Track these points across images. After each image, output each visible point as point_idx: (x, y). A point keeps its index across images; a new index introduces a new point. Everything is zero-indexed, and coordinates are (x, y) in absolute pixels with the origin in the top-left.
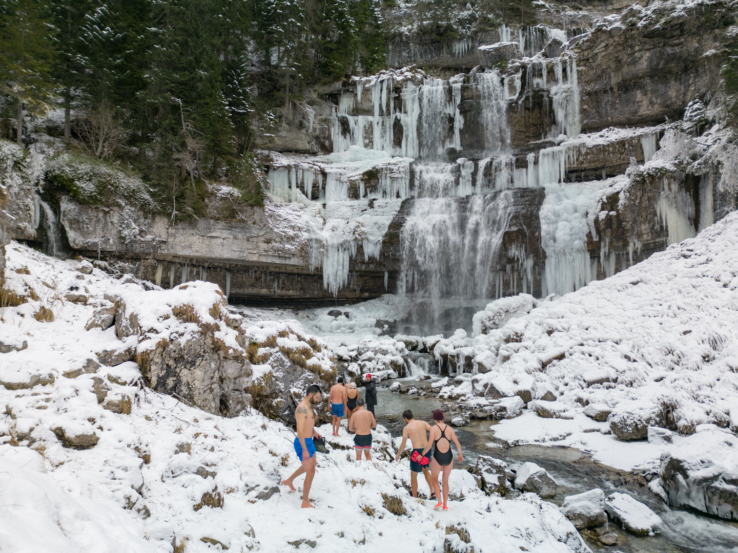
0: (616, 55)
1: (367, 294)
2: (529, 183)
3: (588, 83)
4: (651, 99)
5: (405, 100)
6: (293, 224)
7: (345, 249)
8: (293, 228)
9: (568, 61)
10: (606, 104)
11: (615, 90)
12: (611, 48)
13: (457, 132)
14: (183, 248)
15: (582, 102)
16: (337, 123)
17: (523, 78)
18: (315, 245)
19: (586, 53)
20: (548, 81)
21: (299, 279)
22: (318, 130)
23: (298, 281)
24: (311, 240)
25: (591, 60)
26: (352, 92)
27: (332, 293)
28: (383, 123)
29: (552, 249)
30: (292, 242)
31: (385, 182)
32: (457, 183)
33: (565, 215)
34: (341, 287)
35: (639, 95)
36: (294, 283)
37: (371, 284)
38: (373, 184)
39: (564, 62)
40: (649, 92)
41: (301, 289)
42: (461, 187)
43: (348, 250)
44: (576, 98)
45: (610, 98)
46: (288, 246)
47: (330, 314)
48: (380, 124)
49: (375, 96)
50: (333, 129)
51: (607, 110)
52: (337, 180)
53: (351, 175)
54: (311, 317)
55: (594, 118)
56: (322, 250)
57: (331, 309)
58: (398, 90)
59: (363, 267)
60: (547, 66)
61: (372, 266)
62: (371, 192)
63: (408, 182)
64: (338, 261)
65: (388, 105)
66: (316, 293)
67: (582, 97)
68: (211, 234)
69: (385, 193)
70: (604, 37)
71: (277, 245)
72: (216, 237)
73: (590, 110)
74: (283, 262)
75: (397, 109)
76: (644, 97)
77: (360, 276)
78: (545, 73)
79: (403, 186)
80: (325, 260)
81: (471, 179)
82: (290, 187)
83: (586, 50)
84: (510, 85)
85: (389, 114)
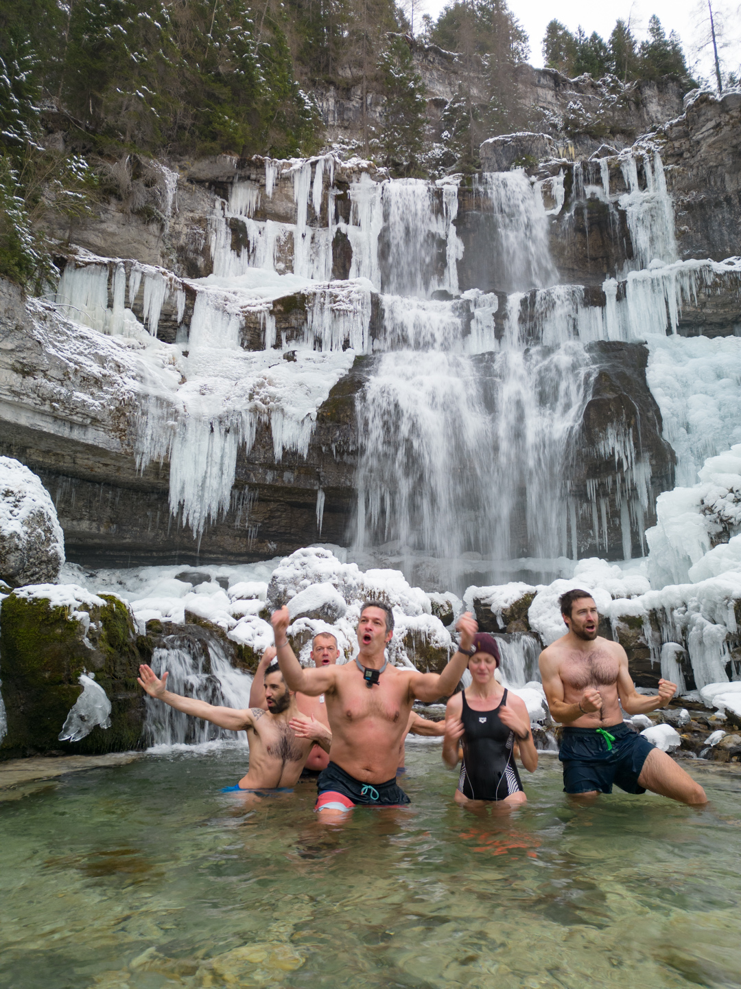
0: (735, 142)
1: (272, 546)
2: (610, 332)
3: (686, 190)
5: (356, 202)
6: (101, 353)
7: (227, 431)
8: (102, 360)
9: (646, 156)
10: (720, 225)
11: (736, 201)
12: (726, 129)
13: (452, 263)
15: (677, 219)
16: (223, 228)
17: (567, 183)
18: (154, 410)
19: (677, 144)
20: (612, 191)
21: (110, 495)
22: (183, 237)
23: (105, 501)
24: (146, 396)
25: (686, 155)
26: (257, 181)
27: (188, 529)
28: (313, 238)
29: (685, 445)
30: (95, 390)
31: (320, 320)
32: (466, 331)
33: (699, 384)
34: (214, 515)
36: (96, 504)
37: (283, 522)
38: (294, 323)
39: (639, 160)
41: (112, 521)
42: (473, 338)
43: (236, 432)
44: (668, 213)
45: (727, 216)
46: (80, 396)
47: (182, 577)
48: (308, 238)
49: (300, 191)
50: (214, 238)
51: (722, 234)
52: (217, 308)
53: (249, 302)
54: (130, 583)
55: (700, 247)
56: (171, 422)
57: (185, 568)
58: (342, 184)
59: (269, 477)
60: (609, 165)
61: (288, 477)
62: (288, 339)
63: (367, 321)
64: (209, 455)
65: (324, 208)
66: (150, 533)
67: (677, 214)
69: (318, 342)
70: (711, 112)
71: (50, 385)
73: (692, 233)
74: (65, 432)
75: (341, 218)
77: (261, 500)
78: (605, 176)
79: (358, 327)
80: (177, 445)
81: (493, 324)
82: (110, 305)
83: (676, 139)
84: (545, 193)
85: (325, 225)
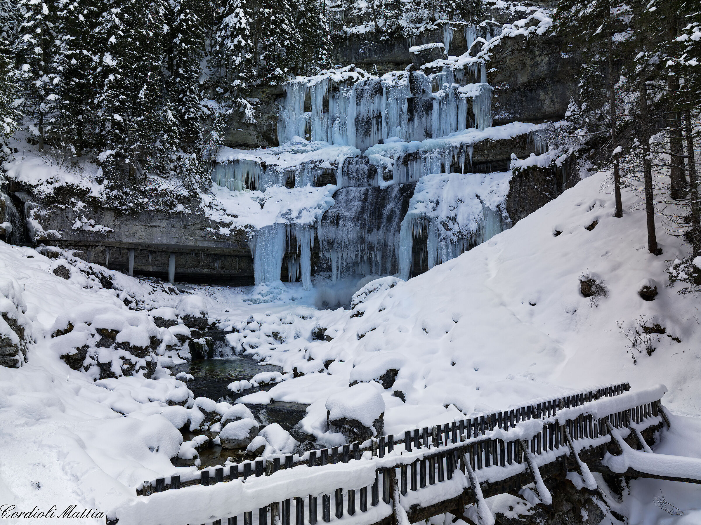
3: (499, 82)
4: (552, 98)
11: (522, 89)
12: (517, 52)
14: (127, 236)
15: (493, 100)
19: (497, 56)
21: (238, 259)
22: (265, 127)
23: (236, 262)
24: (245, 226)
25: (501, 63)
35: (542, 95)
36: (233, 263)
40: (550, 92)
41: (239, 269)
45: (518, 97)
53: (289, 165)
55: (504, 114)
68: (151, 224)
70: (510, 43)
71: (212, 231)
72: (156, 226)
74: (218, 245)
76: (547, 97)
83: (496, 53)
